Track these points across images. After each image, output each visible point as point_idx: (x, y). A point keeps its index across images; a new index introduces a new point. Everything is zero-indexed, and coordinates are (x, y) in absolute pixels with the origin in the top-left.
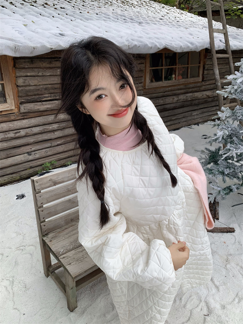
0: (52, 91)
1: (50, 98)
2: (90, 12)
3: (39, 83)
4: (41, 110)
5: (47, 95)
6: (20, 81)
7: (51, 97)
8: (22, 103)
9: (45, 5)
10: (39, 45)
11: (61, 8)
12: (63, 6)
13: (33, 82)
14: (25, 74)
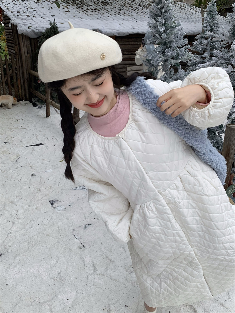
1: (126, 54)
2: (145, 16)
3: (123, 47)
9: (124, 14)
10: (126, 32)
11: (132, 15)
12: (132, 14)
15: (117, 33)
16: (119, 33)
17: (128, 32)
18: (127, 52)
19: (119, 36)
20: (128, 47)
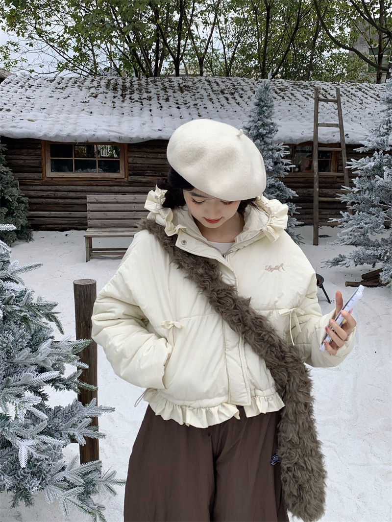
0: (153, 169)
3: (144, 163)
4: (143, 181)
5: (149, 172)
6: (130, 160)
7: (152, 173)
8: (130, 175)
13: (140, 161)
14: (134, 156)
15: (115, 137)
16: (120, 138)
17: (137, 137)
18: (152, 171)
19: (122, 142)
20: (153, 163)
